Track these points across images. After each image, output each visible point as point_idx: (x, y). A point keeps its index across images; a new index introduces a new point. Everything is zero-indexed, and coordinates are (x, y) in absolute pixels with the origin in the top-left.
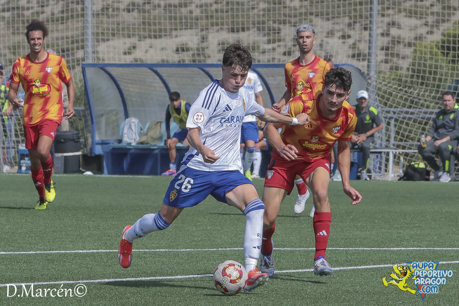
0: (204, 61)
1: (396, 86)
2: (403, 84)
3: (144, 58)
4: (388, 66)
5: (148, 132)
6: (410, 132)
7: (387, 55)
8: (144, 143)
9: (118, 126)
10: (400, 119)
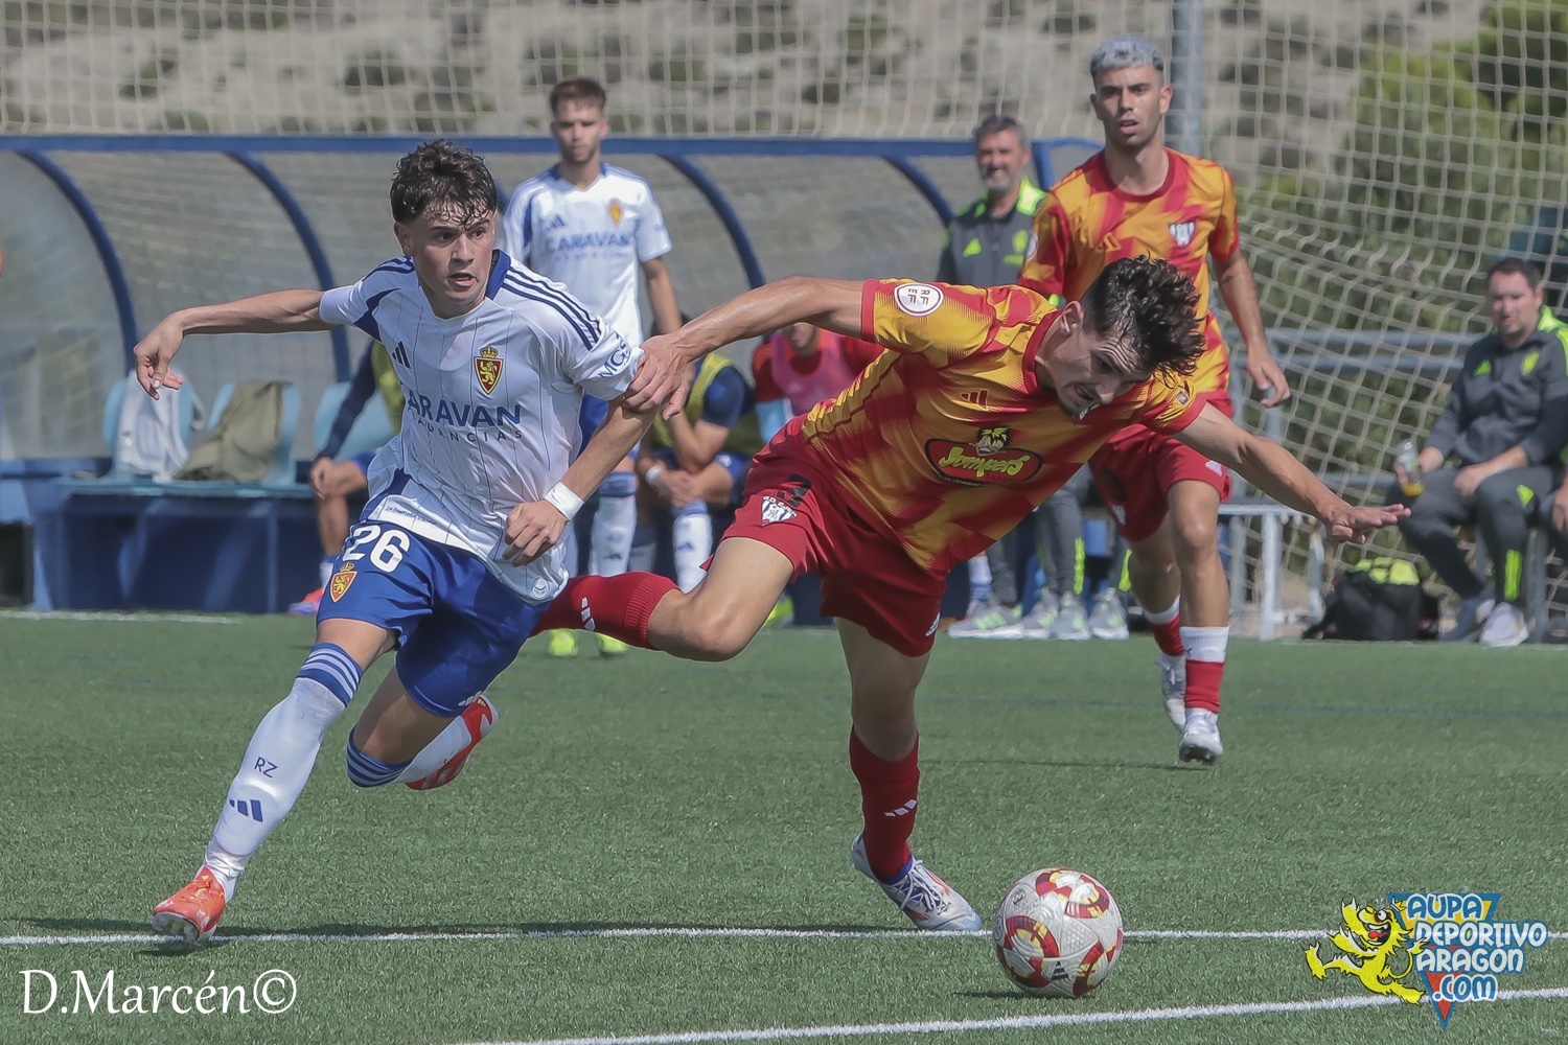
0: (467, 124)
1: (1289, 233)
2: (1318, 224)
3: (208, 112)
4: (1256, 146)
5: (223, 425)
6: (1353, 427)
7: (1248, 101)
8: (206, 473)
9: (98, 400)
10: (1308, 373)
